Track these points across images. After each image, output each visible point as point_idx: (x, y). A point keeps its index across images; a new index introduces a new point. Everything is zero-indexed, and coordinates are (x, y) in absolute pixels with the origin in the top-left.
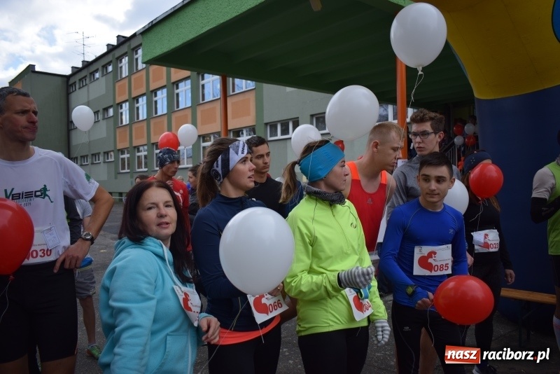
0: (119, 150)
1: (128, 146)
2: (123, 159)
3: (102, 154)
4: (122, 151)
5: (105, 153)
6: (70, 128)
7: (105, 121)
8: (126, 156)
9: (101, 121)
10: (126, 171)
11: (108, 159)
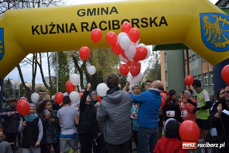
0: (204, 74)
1: (207, 72)
2: (206, 79)
3: (197, 76)
4: (205, 74)
5: (198, 76)
6: (185, 64)
7: (198, 59)
8: (207, 77)
9: (196, 59)
10: (207, 85)
11: (200, 79)
